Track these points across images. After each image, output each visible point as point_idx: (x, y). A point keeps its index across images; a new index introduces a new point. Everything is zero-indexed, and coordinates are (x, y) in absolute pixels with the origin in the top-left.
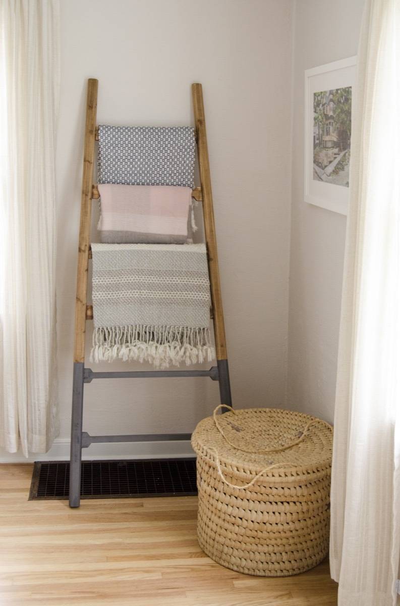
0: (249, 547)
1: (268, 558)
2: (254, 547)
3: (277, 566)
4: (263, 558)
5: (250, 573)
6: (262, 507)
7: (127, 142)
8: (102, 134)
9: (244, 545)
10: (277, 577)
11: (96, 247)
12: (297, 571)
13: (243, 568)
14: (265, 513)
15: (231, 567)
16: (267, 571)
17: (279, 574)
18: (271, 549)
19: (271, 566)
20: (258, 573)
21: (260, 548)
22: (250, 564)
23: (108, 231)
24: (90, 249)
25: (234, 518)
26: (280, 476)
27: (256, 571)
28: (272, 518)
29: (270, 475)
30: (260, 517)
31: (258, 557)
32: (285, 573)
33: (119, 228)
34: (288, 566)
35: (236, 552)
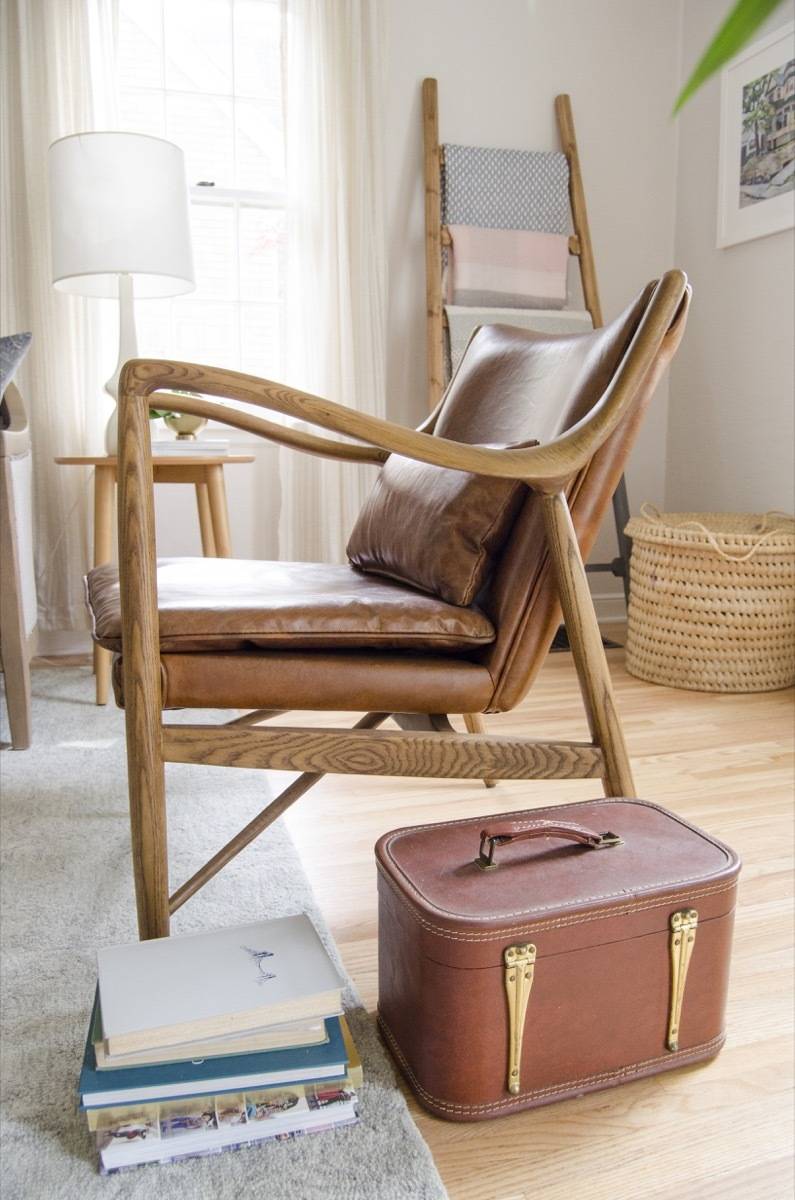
0: (730, 654)
1: (753, 666)
2: (736, 654)
3: (762, 678)
4: (747, 667)
5: (729, 689)
6: (753, 593)
7: (483, 167)
8: (449, 155)
9: (722, 654)
10: (762, 692)
11: (451, 310)
12: (782, 685)
13: (719, 685)
14: (757, 601)
15: (702, 687)
16: (751, 685)
17: (765, 688)
18: (756, 654)
19: (756, 678)
20: (739, 688)
21: (745, 655)
22: (729, 678)
23: (465, 291)
24: (444, 312)
25: (713, 615)
26: (783, 545)
27: (737, 686)
28: (768, 608)
29: (771, 543)
30: (750, 608)
31: (740, 667)
32: (772, 686)
33: (479, 286)
34: (774, 677)
35: (710, 665)
